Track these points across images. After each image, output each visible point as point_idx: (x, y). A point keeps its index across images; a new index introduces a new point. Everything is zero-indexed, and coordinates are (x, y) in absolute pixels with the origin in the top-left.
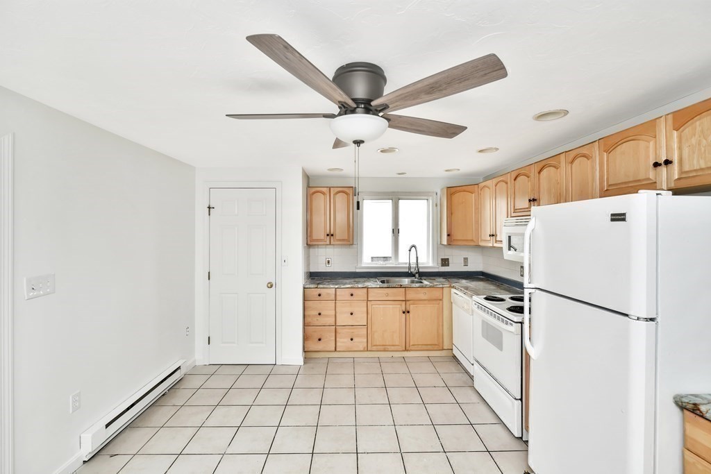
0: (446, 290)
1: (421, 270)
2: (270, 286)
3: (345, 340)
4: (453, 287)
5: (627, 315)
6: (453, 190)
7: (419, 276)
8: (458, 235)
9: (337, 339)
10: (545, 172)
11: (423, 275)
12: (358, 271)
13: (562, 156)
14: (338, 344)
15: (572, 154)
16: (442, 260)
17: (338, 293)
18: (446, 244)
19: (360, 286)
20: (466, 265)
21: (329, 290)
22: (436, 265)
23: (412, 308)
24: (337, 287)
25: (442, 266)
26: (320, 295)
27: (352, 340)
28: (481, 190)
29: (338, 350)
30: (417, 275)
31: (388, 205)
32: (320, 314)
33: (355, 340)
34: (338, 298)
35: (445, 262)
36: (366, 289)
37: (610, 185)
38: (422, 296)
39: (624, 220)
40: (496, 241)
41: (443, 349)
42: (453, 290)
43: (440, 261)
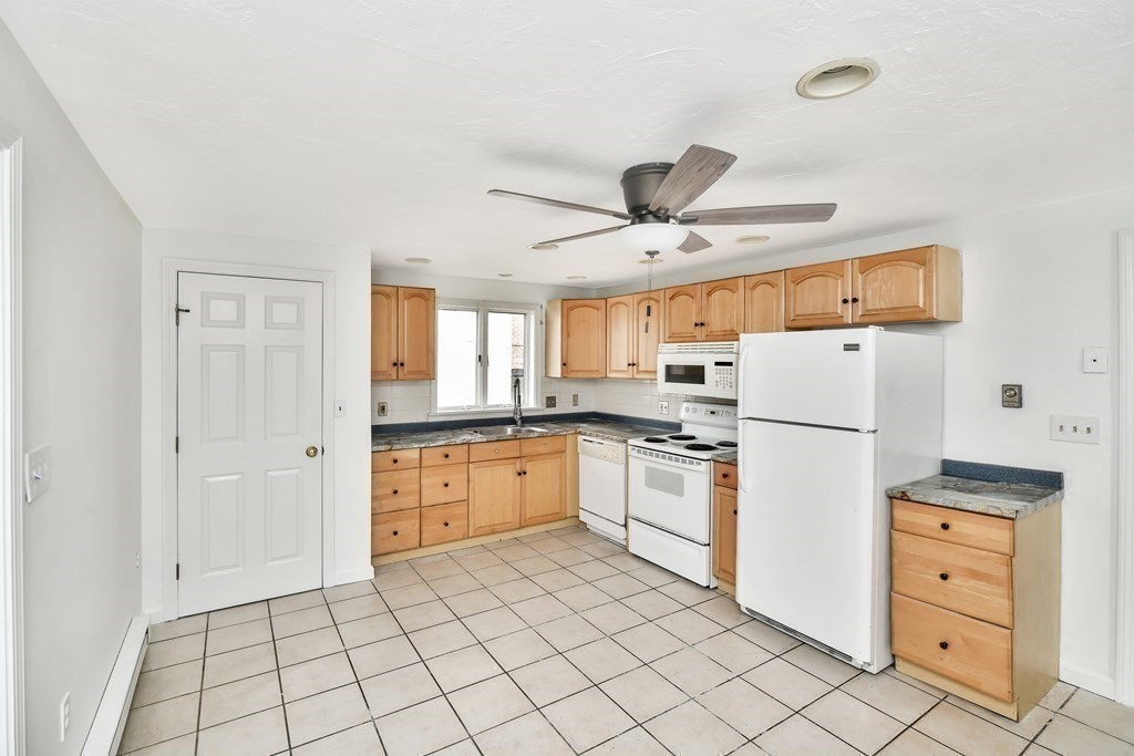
0: (570, 439)
1: (524, 414)
2: (312, 452)
3: (436, 527)
4: (580, 433)
5: (857, 430)
6: (571, 303)
7: (523, 422)
8: (575, 364)
9: (424, 528)
10: (717, 295)
11: (529, 420)
12: (431, 420)
13: (741, 281)
14: (423, 536)
15: (754, 280)
16: (548, 398)
17: (424, 456)
18: (559, 376)
19: (458, 441)
20: (576, 405)
21: (409, 453)
22: (539, 406)
23: (528, 467)
24: (423, 445)
25: (547, 407)
26: (395, 461)
27: (446, 524)
28: (611, 307)
29: (424, 544)
30: (519, 423)
31: (470, 318)
32: (396, 492)
33: (451, 524)
34: (424, 463)
35: (551, 402)
36: (466, 446)
37: (797, 316)
38: (541, 449)
39: (858, 350)
40: (638, 372)
41: (566, 518)
42: (580, 437)
43: (545, 401)
